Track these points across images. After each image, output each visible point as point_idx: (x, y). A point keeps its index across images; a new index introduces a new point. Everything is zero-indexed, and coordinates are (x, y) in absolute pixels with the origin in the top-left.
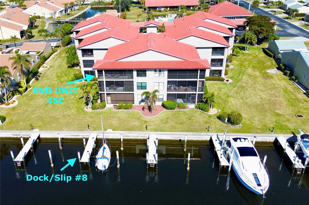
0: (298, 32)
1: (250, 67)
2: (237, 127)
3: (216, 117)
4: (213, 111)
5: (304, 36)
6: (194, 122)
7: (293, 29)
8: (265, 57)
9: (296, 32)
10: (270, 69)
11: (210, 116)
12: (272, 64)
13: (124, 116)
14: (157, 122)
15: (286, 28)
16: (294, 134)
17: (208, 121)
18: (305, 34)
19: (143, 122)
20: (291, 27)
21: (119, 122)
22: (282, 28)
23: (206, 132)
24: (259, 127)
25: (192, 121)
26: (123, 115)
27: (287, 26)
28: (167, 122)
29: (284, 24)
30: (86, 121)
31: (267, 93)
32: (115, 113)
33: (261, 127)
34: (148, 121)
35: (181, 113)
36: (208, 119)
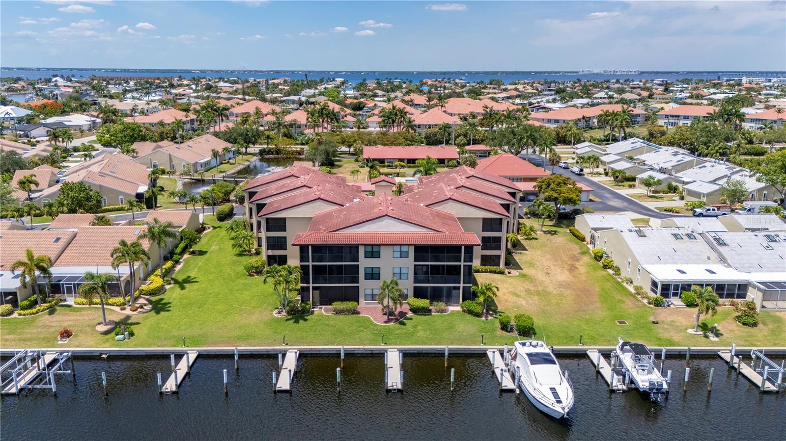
0: (625, 204)
5: (635, 211)
6: (459, 332)
7: (617, 200)
9: (622, 204)
11: (485, 322)
14: (398, 332)
15: (607, 198)
18: (635, 208)
19: (376, 332)
20: (614, 197)
22: (600, 199)
23: (478, 345)
25: (456, 329)
26: (342, 323)
27: (608, 195)
28: (416, 332)
29: (604, 192)
32: (328, 319)
35: (437, 318)
36: (482, 327)
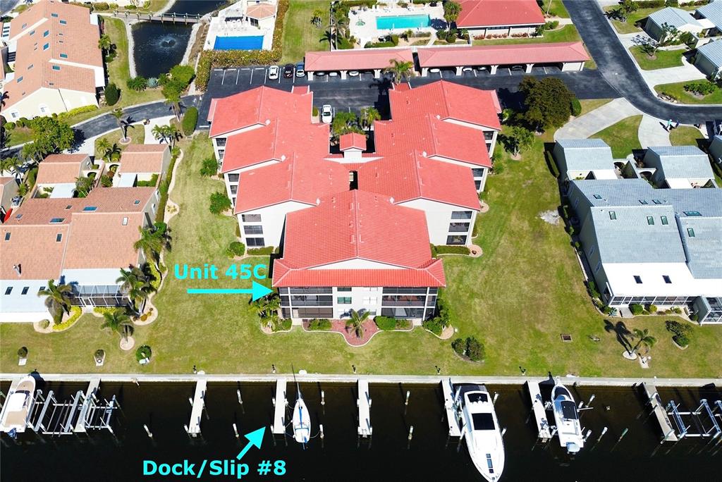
1: (516, 207)
2: (478, 364)
3: (450, 344)
4: (448, 333)
6: (419, 356)
8: (545, 176)
9: (619, 78)
10: (548, 211)
11: (442, 343)
12: (552, 197)
13: (321, 345)
14: (367, 356)
16: (550, 376)
17: (439, 353)
19: (349, 356)
21: (314, 356)
23: (435, 373)
24: (507, 364)
25: (416, 352)
26: (319, 343)
28: (382, 356)
30: (267, 354)
31: (532, 279)
32: (308, 338)
33: (511, 363)
34: (356, 355)
35: (402, 336)
36: (440, 349)
